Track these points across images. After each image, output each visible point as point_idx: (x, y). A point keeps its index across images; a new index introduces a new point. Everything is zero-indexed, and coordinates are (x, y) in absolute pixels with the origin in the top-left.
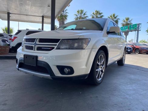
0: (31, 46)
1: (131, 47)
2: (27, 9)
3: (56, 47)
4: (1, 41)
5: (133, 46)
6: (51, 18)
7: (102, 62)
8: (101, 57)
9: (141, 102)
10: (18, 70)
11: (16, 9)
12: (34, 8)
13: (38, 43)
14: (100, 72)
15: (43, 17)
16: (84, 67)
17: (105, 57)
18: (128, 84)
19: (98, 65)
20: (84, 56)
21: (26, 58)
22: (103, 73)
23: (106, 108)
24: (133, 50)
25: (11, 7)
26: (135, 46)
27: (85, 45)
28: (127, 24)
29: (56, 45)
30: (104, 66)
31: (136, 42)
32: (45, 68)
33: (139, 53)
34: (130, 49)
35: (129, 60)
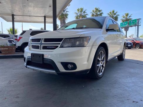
0: (38, 46)
1: (131, 42)
2: (30, 10)
3: (59, 46)
4: (8, 41)
5: (133, 41)
6: (52, 17)
7: (103, 58)
8: (101, 53)
9: (139, 93)
10: (26, 67)
11: (20, 11)
12: (36, 9)
13: (43, 42)
14: (101, 67)
15: (45, 17)
16: (86, 63)
17: (105, 53)
18: (128, 78)
19: (99, 61)
20: (85, 53)
21: (34, 56)
22: (104, 68)
23: (107, 99)
24: (133, 45)
25: (15, 9)
26: (135, 41)
27: (86, 43)
28: (127, 20)
29: (60, 44)
30: (104, 61)
31: (136, 37)
32: (50, 65)
33: (140, 48)
34: (130, 44)
35: (130, 55)
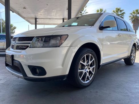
0: (13, 45)
8: (88, 56)
13: (17, 42)
15: (63, 19)
16: (61, 67)
22: (93, 75)
29: (30, 43)
30: (94, 66)
